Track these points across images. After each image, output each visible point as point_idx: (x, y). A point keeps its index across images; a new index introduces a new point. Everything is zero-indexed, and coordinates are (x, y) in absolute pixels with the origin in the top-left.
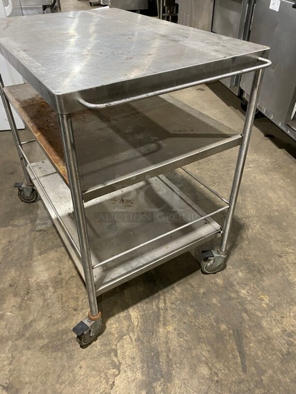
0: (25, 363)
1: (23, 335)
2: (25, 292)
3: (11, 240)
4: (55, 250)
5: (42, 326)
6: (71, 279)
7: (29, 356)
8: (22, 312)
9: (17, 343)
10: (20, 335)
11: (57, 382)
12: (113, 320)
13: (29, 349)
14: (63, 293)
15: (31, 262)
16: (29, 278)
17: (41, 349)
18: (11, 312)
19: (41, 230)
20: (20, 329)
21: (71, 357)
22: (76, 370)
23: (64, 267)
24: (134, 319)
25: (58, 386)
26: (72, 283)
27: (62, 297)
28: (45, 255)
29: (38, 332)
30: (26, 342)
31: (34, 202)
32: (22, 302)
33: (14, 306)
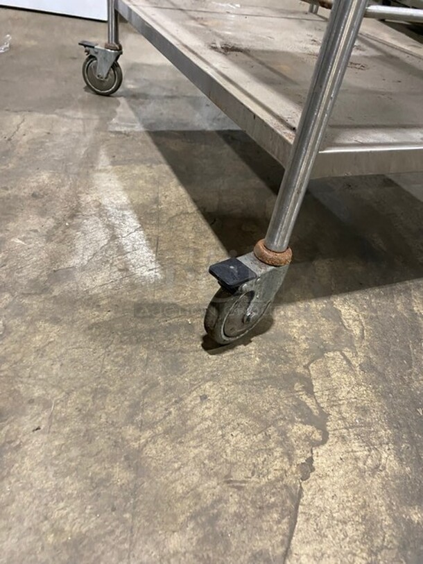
0: (40, 352)
1: (45, 290)
2: (68, 214)
3: (51, 132)
4: (148, 165)
5: (99, 281)
6: (183, 216)
7: (53, 337)
8: (51, 246)
9: (26, 301)
10: (38, 288)
11: (130, 419)
12: (293, 310)
13: (55, 321)
14: (162, 235)
15: (91, 171)
16: (80, 192)
17: (90, 328)
18: (24, 239)
19: (120, 133)
20: (40, 276)
21: (175, 366)
22: (191, 400)
23: (167, 193)
24: (351, 322)
25: (130, 431)
26: (184, 222)
27: (158, 240)
28: (125, 167)
29: (87, 292)
30: (49, 305)
31: (108, 95)
32: (56, 228)
33: (36, 231)
